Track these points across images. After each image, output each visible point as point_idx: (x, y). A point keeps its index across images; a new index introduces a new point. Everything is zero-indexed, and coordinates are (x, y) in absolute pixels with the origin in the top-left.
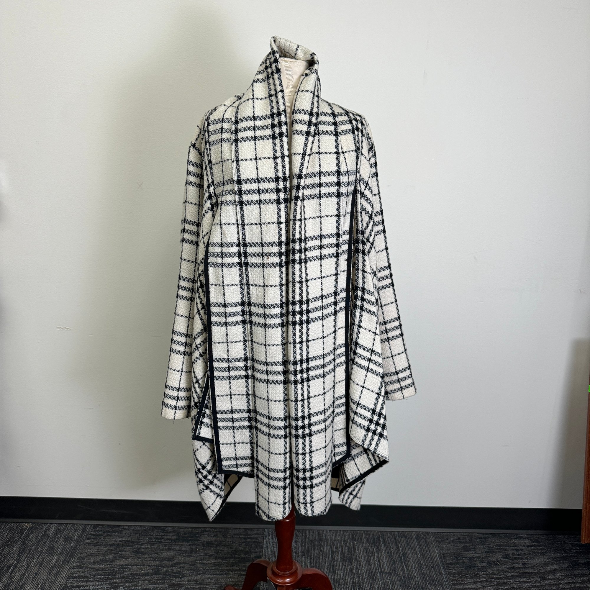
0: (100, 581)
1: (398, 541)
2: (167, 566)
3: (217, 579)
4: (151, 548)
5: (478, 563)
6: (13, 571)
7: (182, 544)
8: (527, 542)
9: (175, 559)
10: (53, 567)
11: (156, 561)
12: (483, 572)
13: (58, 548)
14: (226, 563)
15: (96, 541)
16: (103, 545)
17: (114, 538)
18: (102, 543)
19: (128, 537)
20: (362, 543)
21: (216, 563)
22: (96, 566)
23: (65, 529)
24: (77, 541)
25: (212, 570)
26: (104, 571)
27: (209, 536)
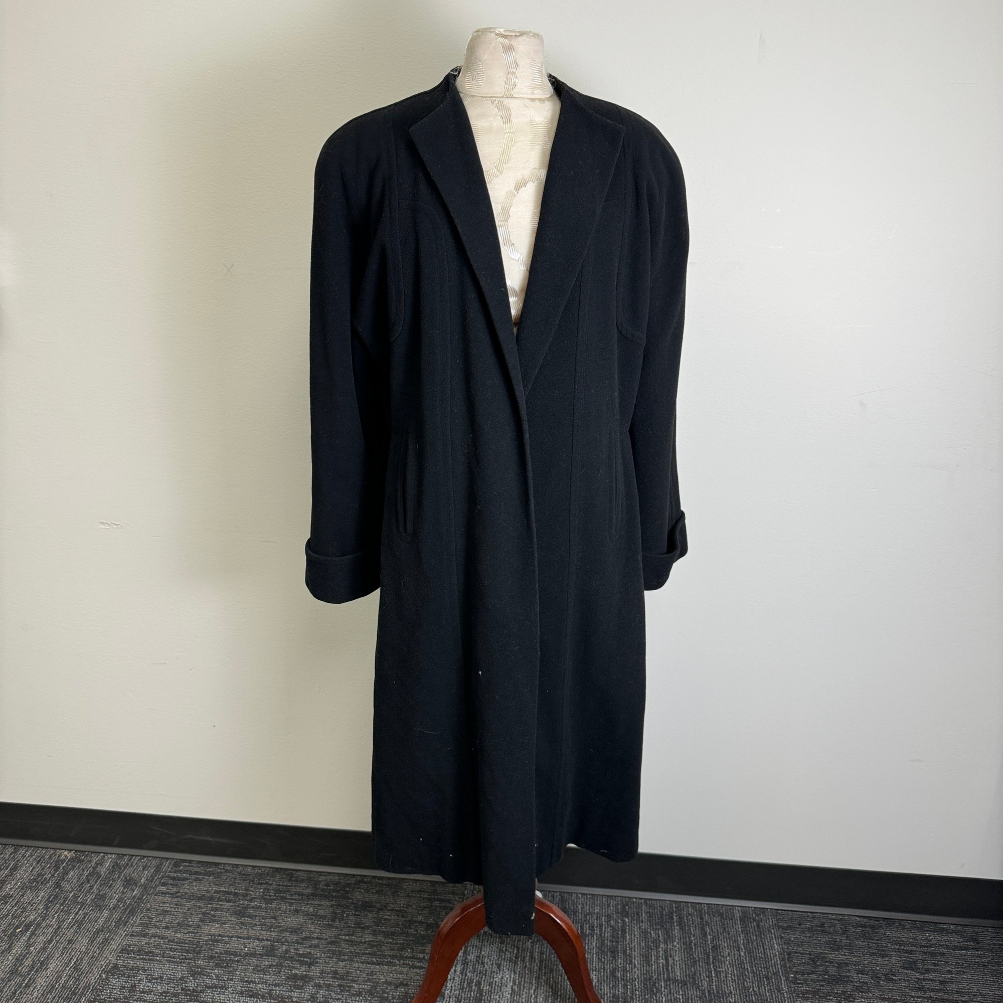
0: (173, 962)
1: (707, 922)
2: (288, 942)
3: (372, 972)
4: (266, 908)
5: (853, 974)
6: (33, 933)
7: (319, 903)
8: (955, 939)
9: (304, 931)
10: (98, 931)
11: (271, 931)
12: (862, 992)
13: (111, 898)
14: (391, 943)
15: (175, 890)
16: (187, 897)
17: (206, 886)
18: (186, 893)
19: (231, 885)
20: (640, 921)
21: (373, 941)
22: (169, 933)
23: (128, 865)
24: (145, 888)
25: (366, 954)
26: (182, 943)
27: (367, 891)
